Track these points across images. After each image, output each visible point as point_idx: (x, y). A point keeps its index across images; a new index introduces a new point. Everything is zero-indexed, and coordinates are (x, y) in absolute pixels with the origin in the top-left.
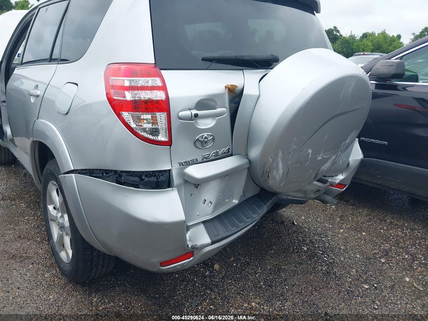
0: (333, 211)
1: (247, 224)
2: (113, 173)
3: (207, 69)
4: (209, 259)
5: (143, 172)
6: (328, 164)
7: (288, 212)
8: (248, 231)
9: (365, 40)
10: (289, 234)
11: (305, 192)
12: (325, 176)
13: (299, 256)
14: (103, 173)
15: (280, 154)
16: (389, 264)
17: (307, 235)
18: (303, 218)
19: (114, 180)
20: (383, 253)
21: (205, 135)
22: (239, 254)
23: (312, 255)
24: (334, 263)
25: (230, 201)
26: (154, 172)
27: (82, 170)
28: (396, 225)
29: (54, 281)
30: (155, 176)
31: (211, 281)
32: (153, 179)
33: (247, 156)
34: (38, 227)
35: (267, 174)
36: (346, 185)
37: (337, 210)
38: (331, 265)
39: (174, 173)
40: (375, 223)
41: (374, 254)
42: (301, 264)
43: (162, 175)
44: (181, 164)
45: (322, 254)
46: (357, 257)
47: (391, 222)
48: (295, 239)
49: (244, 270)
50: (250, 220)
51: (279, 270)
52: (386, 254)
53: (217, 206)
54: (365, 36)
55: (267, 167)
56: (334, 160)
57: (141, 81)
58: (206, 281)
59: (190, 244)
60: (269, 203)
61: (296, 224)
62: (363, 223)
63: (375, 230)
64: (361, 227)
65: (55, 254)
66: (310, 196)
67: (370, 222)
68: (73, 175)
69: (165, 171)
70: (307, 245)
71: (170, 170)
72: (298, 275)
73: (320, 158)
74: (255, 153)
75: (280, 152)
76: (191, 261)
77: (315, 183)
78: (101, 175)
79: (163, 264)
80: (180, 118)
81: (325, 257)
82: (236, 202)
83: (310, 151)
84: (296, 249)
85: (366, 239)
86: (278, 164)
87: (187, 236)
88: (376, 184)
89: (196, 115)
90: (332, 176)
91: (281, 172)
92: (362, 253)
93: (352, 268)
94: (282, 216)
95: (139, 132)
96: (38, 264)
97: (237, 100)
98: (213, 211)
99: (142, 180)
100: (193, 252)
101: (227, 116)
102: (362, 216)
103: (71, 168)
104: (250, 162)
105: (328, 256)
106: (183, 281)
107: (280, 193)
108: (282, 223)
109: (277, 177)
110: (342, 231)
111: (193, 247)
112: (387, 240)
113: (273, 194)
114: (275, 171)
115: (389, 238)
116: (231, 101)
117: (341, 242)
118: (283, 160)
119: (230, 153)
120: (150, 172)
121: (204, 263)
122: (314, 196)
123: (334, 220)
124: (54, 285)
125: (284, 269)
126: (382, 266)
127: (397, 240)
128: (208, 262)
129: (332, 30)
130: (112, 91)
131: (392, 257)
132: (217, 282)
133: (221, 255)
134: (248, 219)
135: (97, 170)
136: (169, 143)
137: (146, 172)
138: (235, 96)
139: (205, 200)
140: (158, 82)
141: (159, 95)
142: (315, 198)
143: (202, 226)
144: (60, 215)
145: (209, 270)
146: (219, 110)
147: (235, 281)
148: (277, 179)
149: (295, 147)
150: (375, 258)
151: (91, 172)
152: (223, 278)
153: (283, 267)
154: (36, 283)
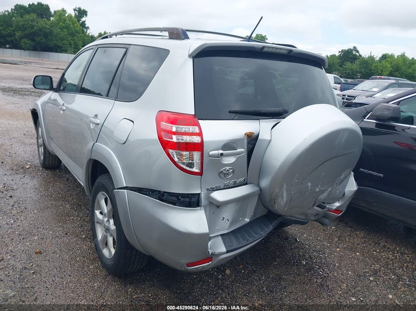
0: (332, 231)
1: (255, 239)
2: (157, 193)
3: (233, 119)
4: (222, 265)
5: (180, 194)
6: (325, 194)
7: (292, 230)
8: (257, 244)
9: (383, 62)
10: (292, 249)
11: (307, 215)
12: (324, 203)
13: (298, 269)
14: (149, 192)
15: (285, 186)
16: (376, 282)
17: (307, 251)
18: (305, 235)
19: (157, 198)
20: (372, 272)
21: (227, 168)
22: (247, 263)
23: (310, 269)
24: (328, 277)
25: (243, 220)
26: (188, 194)
27: (132, 187)
28: (388, 248)
29: (97, 272)
30: (188, 197)
31: (222, 283)
32: (187, 200)
33: (258, 185)
34: (81, 226)
35: (273, 200)
36: (342, 211)
37: (337, 231)
38: (324, 278)
39: (203, 196)
40: (370, 245)
41: (364, 272)
42: (299, 275)
43: (194, 197)
44: (208, 190)
45: (319, 268)
46: (349, 274)
47: (385, 246)
48: (296, 254)
49: (251, 277)
50: (258, 236)
51: (280, 279)
52: (375, 273)
53: (233, 223)
54: (384, 57)
55: (273, 195)
56: (330, 191)
57: (185, 128)
58: (218, 283)
59: (210, 251)
60: (275, 223)
61: (298, 240)
62: (358, 244)
63: (369, 251)
64: (356, 248)
65: (98, 251)
66: (310, 218)
67: (365, 243)
68: (126, 191)
69: (196, 194)
70: (306, 259)
71: (200, 194)
72: (296, 285)
73: (317, 190)
74: (265, 183)
75: (285, 184)
76: (210, 264)
77: (315, 208)
78: (148, 193)
79: (189, 265)
80: (210, 156)
81: (320, 271)
82: (247, 220)
83: (309, 184)
84: (296, 262)
85: (359, 259)
86: (282, 194)
87: (209, 244)
88: (372, 210)
89: (222, 154)
90: (330, 203)
91: (285, 199)
92: (354, 271)
93: (343, 283)
94: (287, 233)
95: (180, 164)
96: (84, 257)
97: (253, 142)
98: (230, 227)
99: (179, 199)
100: (212, 258)
101: (245, 155)
102: (358, 237)
103: (124, 185)
104: (261, 190)
105: (324, 270)
106: (199, 281)
107: (284, 216)
108: (287, 239)
109: (282, 203)
110: (338, 249)
111: (213, 254)
112: (378, 260)
113: (279, 216)
114: (280, 199)
115: (380, 259)
116: (248, 143)
117: (336, 260)
118: (287, 190)
119: (245, 182)
120: (185, 194)
121: (217, 268)
122: (314, 219)
123: (333, 239)
124: (97, 275)
125: (285, 278)
126: (370, 283)
127: (387, 262)
128: (221, 268)
129: (352, 50)
130: (163, 134)
131: (380, 276)
132: (227, 284)
133: (232, 262)
134: (257, 235)
135: (145, 189)
136: (200, 174)
137: (182, 194)
138: (252, 140)
139: (224, 218)
140: (197, 130)
141: (197, 139)
142: (315, 221)
143: (220, 238)
144: (106, 219)
145: (221, 274)
146: (239, 150)
147: (242, 285)
148: (282, 204)
149: (297, 181)
150: (365, 276)
151: (140, 190)
152: (233, 281)
153: (284, 277)
154: (83, 273)
